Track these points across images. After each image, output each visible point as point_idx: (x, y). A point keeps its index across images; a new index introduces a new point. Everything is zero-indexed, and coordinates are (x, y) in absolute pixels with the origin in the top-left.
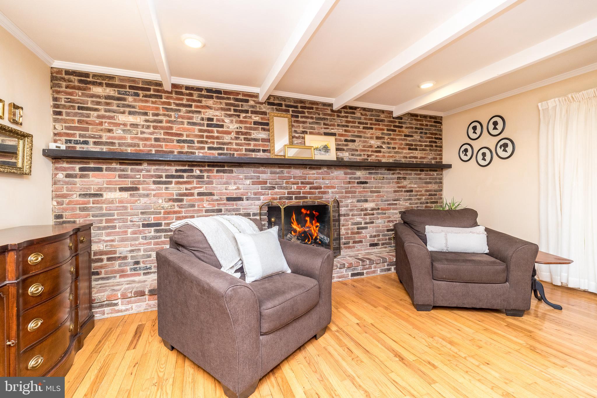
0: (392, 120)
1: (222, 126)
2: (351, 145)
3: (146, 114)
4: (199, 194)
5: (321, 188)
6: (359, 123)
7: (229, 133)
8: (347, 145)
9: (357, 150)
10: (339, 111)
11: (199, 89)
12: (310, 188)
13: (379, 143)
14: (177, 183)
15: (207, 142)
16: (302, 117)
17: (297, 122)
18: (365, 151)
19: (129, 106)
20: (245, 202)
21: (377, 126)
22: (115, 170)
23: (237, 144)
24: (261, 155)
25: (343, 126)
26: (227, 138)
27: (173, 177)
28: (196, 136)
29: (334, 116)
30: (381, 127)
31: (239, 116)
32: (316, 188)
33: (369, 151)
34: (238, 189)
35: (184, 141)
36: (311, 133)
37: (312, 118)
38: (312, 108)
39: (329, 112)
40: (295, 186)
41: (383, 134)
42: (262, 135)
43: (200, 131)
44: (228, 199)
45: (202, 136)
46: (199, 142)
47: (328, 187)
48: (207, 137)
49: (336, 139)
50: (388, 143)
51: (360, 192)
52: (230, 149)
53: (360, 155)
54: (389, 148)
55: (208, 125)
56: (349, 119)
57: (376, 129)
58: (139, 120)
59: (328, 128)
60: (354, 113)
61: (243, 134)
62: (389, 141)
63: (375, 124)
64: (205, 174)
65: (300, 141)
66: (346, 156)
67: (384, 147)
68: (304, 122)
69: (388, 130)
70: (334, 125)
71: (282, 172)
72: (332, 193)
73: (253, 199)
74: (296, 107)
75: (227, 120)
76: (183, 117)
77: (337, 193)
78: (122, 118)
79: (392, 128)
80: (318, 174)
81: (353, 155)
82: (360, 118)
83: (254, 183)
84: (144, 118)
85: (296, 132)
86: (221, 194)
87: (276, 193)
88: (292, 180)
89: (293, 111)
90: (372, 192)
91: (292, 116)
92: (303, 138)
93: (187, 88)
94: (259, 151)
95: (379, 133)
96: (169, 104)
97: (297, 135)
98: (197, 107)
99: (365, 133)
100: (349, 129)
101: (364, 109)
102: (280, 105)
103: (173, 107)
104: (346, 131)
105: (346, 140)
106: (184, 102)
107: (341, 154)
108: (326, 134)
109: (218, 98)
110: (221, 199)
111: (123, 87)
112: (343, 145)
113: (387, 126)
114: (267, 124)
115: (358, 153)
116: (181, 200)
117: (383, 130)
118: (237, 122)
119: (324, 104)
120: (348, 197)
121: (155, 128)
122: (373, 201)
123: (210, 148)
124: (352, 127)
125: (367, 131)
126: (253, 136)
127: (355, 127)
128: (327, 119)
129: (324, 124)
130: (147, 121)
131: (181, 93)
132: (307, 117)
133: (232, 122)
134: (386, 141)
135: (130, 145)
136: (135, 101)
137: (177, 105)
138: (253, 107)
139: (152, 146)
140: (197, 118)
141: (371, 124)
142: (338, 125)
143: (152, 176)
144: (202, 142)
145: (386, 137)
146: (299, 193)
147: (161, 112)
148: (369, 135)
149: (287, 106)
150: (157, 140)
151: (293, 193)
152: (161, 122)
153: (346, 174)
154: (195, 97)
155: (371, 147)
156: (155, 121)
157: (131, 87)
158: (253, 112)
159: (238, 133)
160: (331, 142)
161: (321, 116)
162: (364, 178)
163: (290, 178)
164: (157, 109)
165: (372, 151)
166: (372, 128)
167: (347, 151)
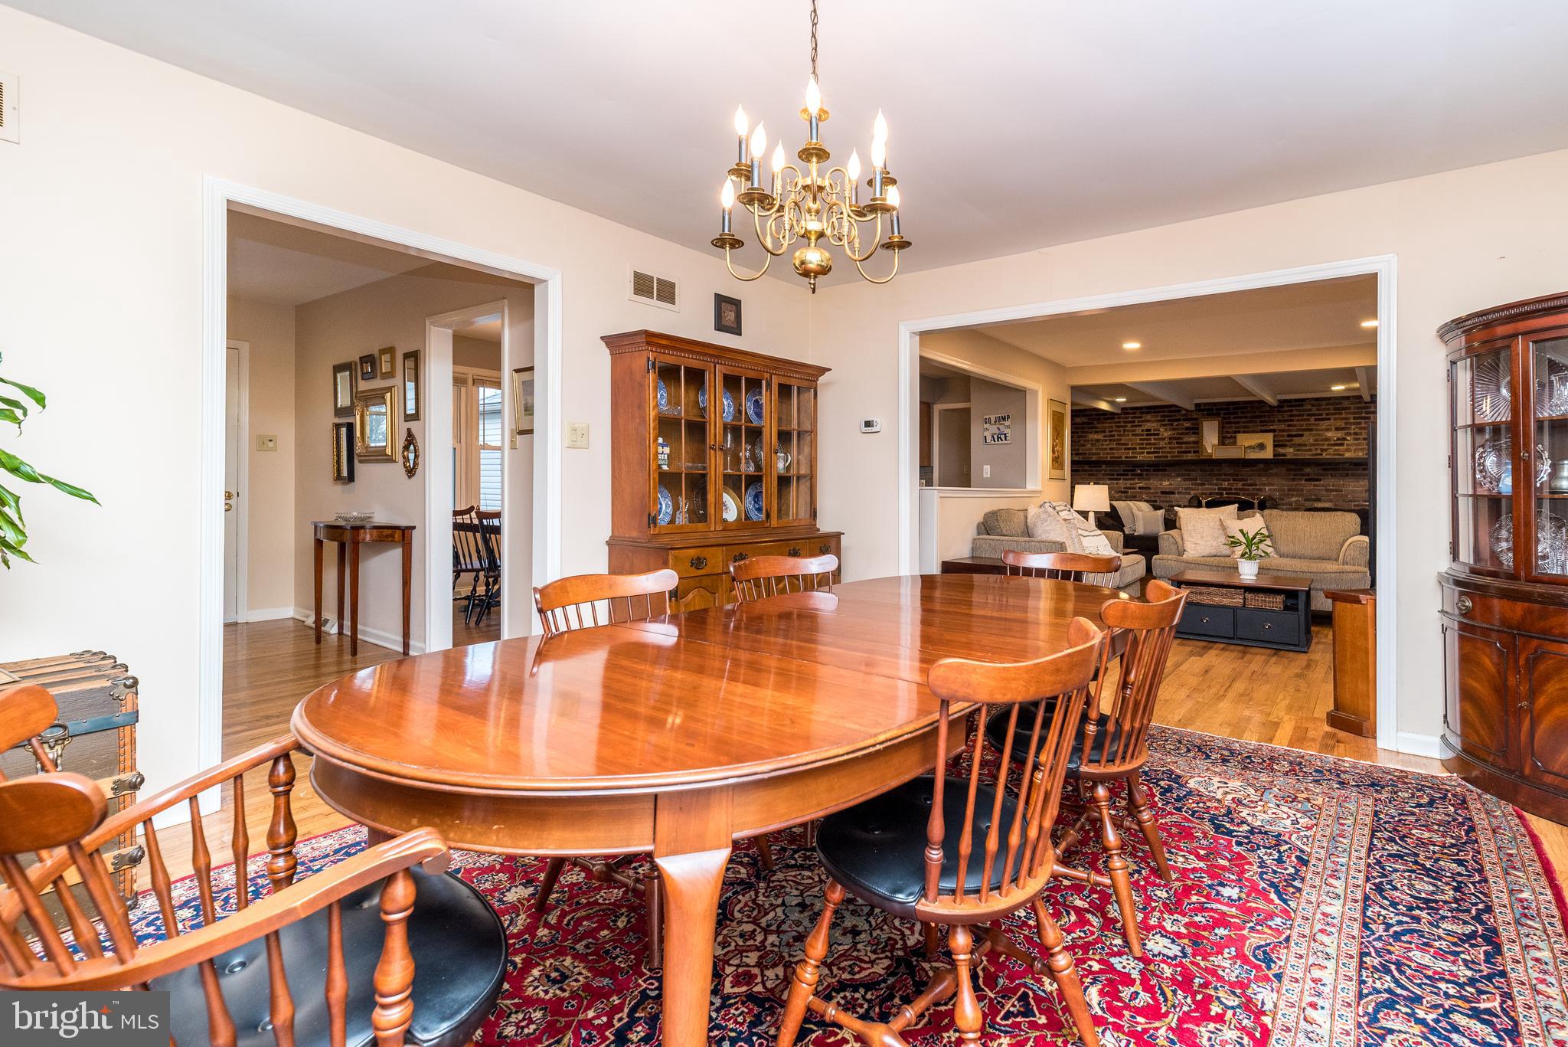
0: (1363, 405)
1: (1158, 434)
2: (1297, 440)
3: (1104, 432)
4: (1140, 488)
6: (1308, 415)
7: (1164, 439)
8: (1289, 441)
9: (1305, 445)
10: (1279, 406)
11: (1141, 408)
13: (1340, 434)
14: (1124, 479)
15: (1145, 448)
16: (1234, 418)
17: (1228, 423)
18: (1317, 445)
19: (1095, 428)
20: (1177, 495)
21: (1337, 416)
22: (1086, 471)
23: (1170, 448)
24: (1190, 456)
25: (1287, 421)
26: (1162, 444)
27: (1121, 475)
28: (1138, 444)
29: (1273, 411)
30: (1344, 416)
31: (1172, 425)
32: (1251, 485)
33: (1323, 445)
34: (1170, 484)
35: (1129, 449)
36: (1244, 432)
37: (1246, 417)
38: (1246, 408)
39: (1266, 409)
41: (1346, 423)
42: (1193, 439)
43: (1141, 440)
44: (1162, 493)
45: (1142, 444)
46: (1140, 448)
47: (1265, 484)
48: (1146, 444)
49: (1274, 436)
50: (1356, 434)
51: (1308, 490)
52: (1164, 452)
53: (1311, 450)
54: (1356, 439)
55: (1147, 435)
56: (1294, 413)
57: (1335, 419)
58: (1100, 436)
59: (1264, 425)
60: (1302, 406)
61: (1175, 439)
62: (1357, 430)
63: (1333, 414)
64: (1145, 473)
65: (1231, 441)
66: (1289, 452)
67: (1348, 438)
69: (1355, 418)
70: (1274, 421)
71: (1212, 470)
72: (1270, 490)
73: (1185, 493)
74: (1228, 410)
75: (1162, 429)
76: (1128, 431)
77: (1275, 490)
78: (1091, 436)
79: (1364, 415)
80: (1250, 470)
81: (1299, 450)
82: (1310, 410)
83: (1185, 480)
84: (1103, 434)
85: (1228, 432)
86: (1157, 488)
87: (1206, 489)
88: (1222, 477)
89: (1224, 414)
90: (1327, 490)
92: (1235, 437)
93: (1132, 408)
94: (1190, 452)
95: (1341, 424)
96: (1119, 422)
97: (1229, 435)
98: (1139, 422)
99: (1318, 425)
100: (1295, 423)
101: (1317, 399)
102: (1212, 410)
103: (1122, 424)
104: (1289, 426)
105: (1289, 436)
106: (1130, 419)
107: (1281, 450)
108: (1261, 431)
109: (1154, 412)
110: (1156, 493)
111: (1092, 415)
112: (1285, 440)
113: (1354, 413)
114: (1197, 429)
116: (1127, 492)
117: (1348, 419)
118: (1170, 430)
119: (1258, 403)
120: (1293, 495)
121: (1110, 440)
122: (1331, 501)
123: (1148, 453)
124: (1298, 420)
125: (1321, 423)
126: (1185, 440)
127: (1302, 420)
128: (1265, 416)
129: (1261, 422)
130: (1105, 436)
131: (1128, 413)
132: (1241, 418)
133: (1166, 430)
134: (1352, 431)
135: (1094, 454)
136: (1099, 423)
137: (1124, 422)
138: (1185, 415)
139: (1108, 454)
140: (1139, 431)
141: (1327, 414)
142: (1279, 421)
143: (1108, 475)
144: (1142, 448)
145: (1353, 427)
146: (1231, 489)
147: (1114, 429)
148: (1324, 427)
149: (1217, 409)
150: (1111, 449)
151: (1224, 489)
152: (1114, 436)
153: (1288, 470)
154: (1137, 415)
155: (1327, 439)
156: (1110, 436)
157: (1096, 415)
158: (1184, 420)
159: (1170, 439)
160: (1268, 439)
161: (1257, 414)
162: (1315, 474)
163: (1221, 475)
164: (1112, 427)
165: (1328, 445)
166: (1329, 419)
167: (1291, 447)
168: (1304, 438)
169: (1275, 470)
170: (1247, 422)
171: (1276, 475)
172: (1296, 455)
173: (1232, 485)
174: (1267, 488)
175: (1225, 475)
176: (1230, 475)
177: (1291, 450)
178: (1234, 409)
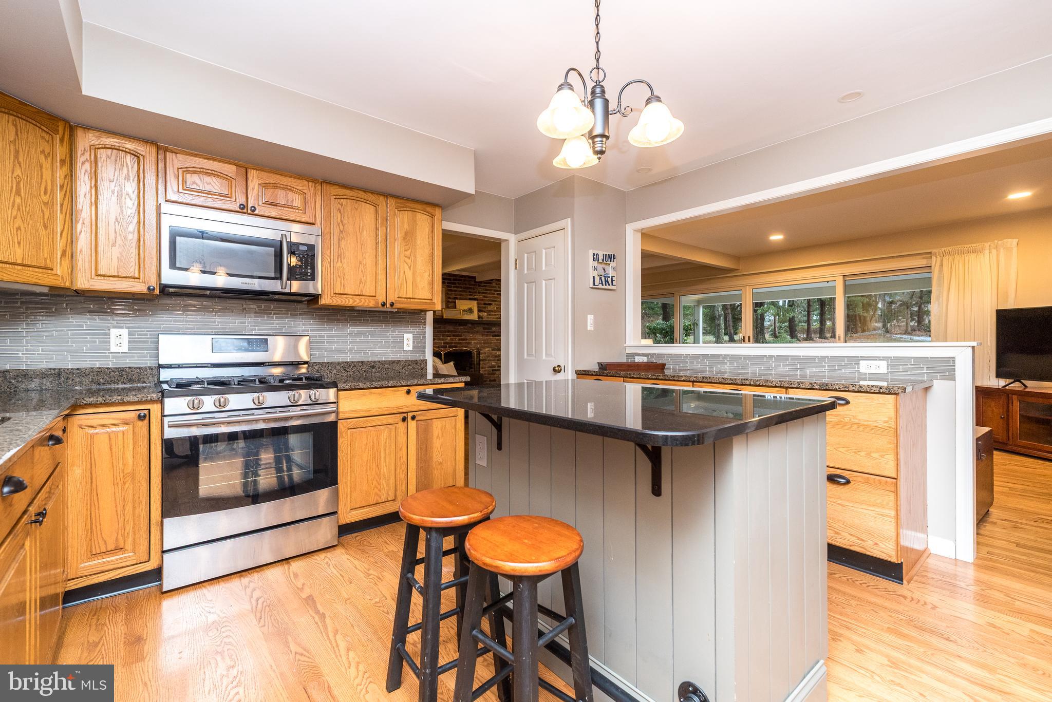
2: (489, 308)
5: (467, 340)
6: (494, 290)
8: (485, 308)
9: (493, 311)
12: (459, 340)
16: (454, 287)
17: (451, 290)
25: (483, 293)
29: (476, 285)
32: (463, 340)
36: (460, 299)
37: (461, 288)
38: (461, 280)
39: (473, 283)
40: (449, 338)
47: (471, 339)
49: (477, 304)
53: (495, 315)
56: (487, 288)
59: (471, 295)
60: (490, 283)
65: (452, 304)
66: (484, 316)
68: (455, 291)
70: (476, 293)
71: (440, 328)
72: (475, 343)
74: (450, 280)
77: (478, 344)
80: (464, 329)
81: (489, 315)
82: (495, 287)
85: (449, 298)
88: (447, 333)
89: (448, 283)
91: (448, 286)
92: (455, 302)
97: (450, 300)
100: (487, 295)
104: (484, 297)
105: (485, 304)
107: (481, 314)
108: (470, 299)
112: (483, 307)
115: (494, 313)
119: (469, 277)
120: (486, 347)
124: (489, 294)
127: (491, 294)
128: (472, 288)
129: (470, 292)
132: (458, 287)
142: (479, 293)
146: (452, 343)
151: (447, 343)
153: (484, 329)
160: (474, 305)
161: (467, 286)
163: (445, 332)
167: (485, 312)
168: (492, 306)
169: (477, 329)
170: (461, 291)
171: (477, 332)
172: (488, 318)
173: (452, 340)
174: (473, 342)
175: (448, 332)
176: (452, 332)
177: (486, 314)
178: (454, 280)
